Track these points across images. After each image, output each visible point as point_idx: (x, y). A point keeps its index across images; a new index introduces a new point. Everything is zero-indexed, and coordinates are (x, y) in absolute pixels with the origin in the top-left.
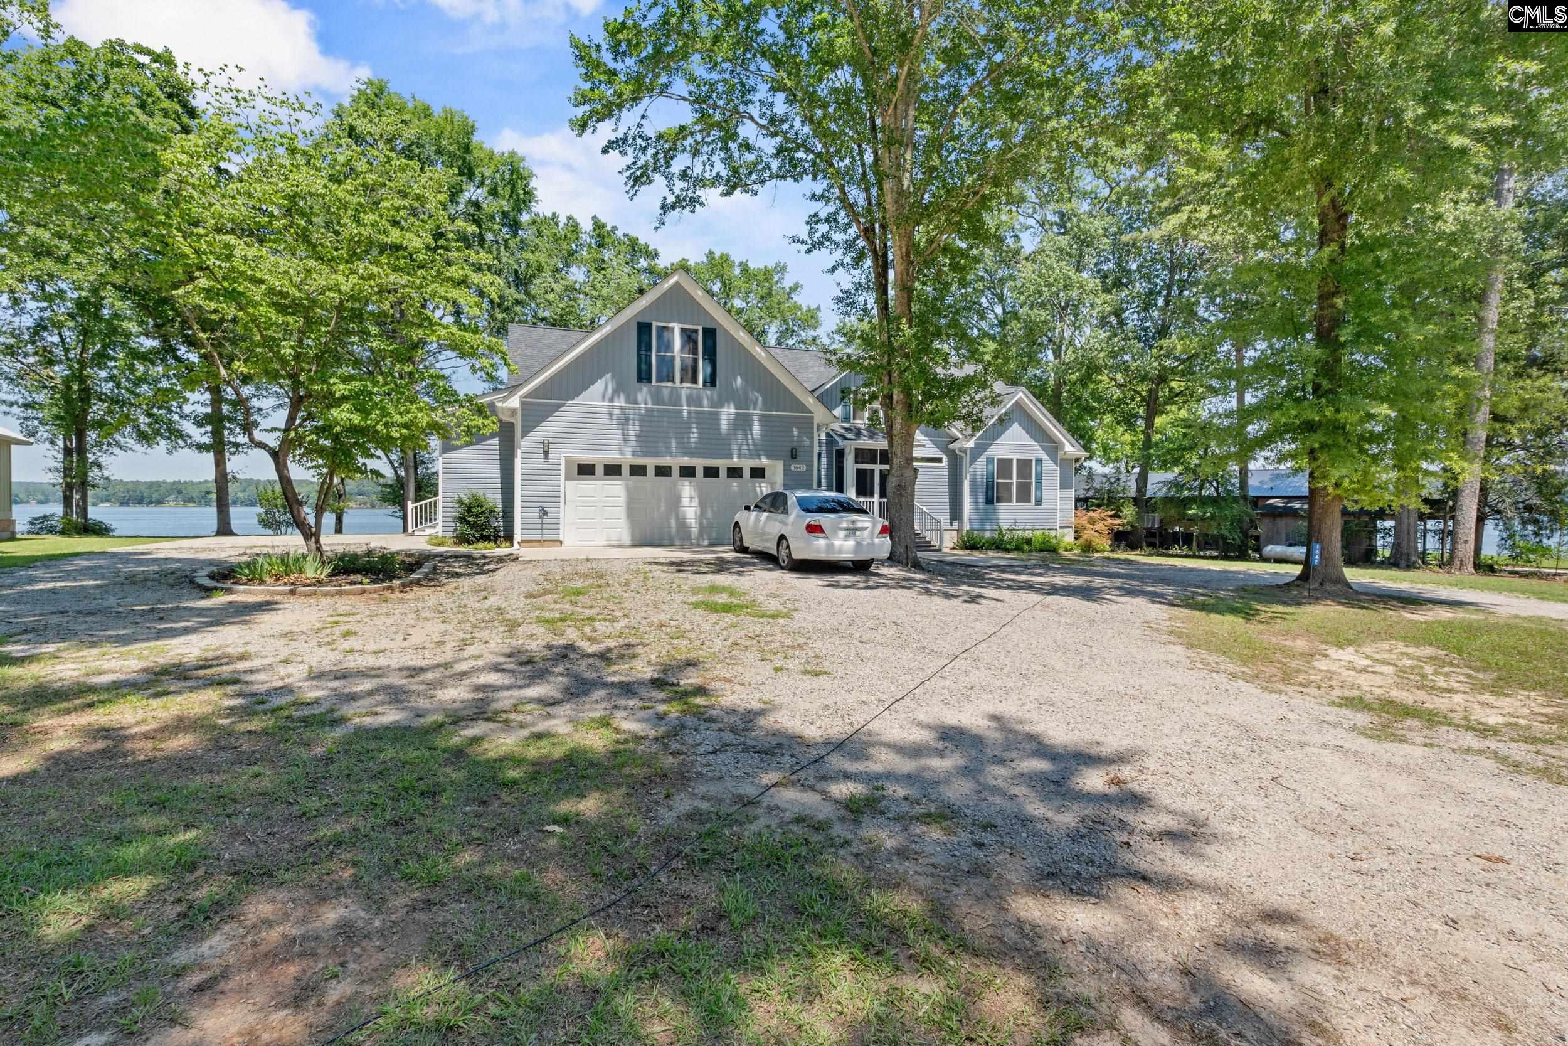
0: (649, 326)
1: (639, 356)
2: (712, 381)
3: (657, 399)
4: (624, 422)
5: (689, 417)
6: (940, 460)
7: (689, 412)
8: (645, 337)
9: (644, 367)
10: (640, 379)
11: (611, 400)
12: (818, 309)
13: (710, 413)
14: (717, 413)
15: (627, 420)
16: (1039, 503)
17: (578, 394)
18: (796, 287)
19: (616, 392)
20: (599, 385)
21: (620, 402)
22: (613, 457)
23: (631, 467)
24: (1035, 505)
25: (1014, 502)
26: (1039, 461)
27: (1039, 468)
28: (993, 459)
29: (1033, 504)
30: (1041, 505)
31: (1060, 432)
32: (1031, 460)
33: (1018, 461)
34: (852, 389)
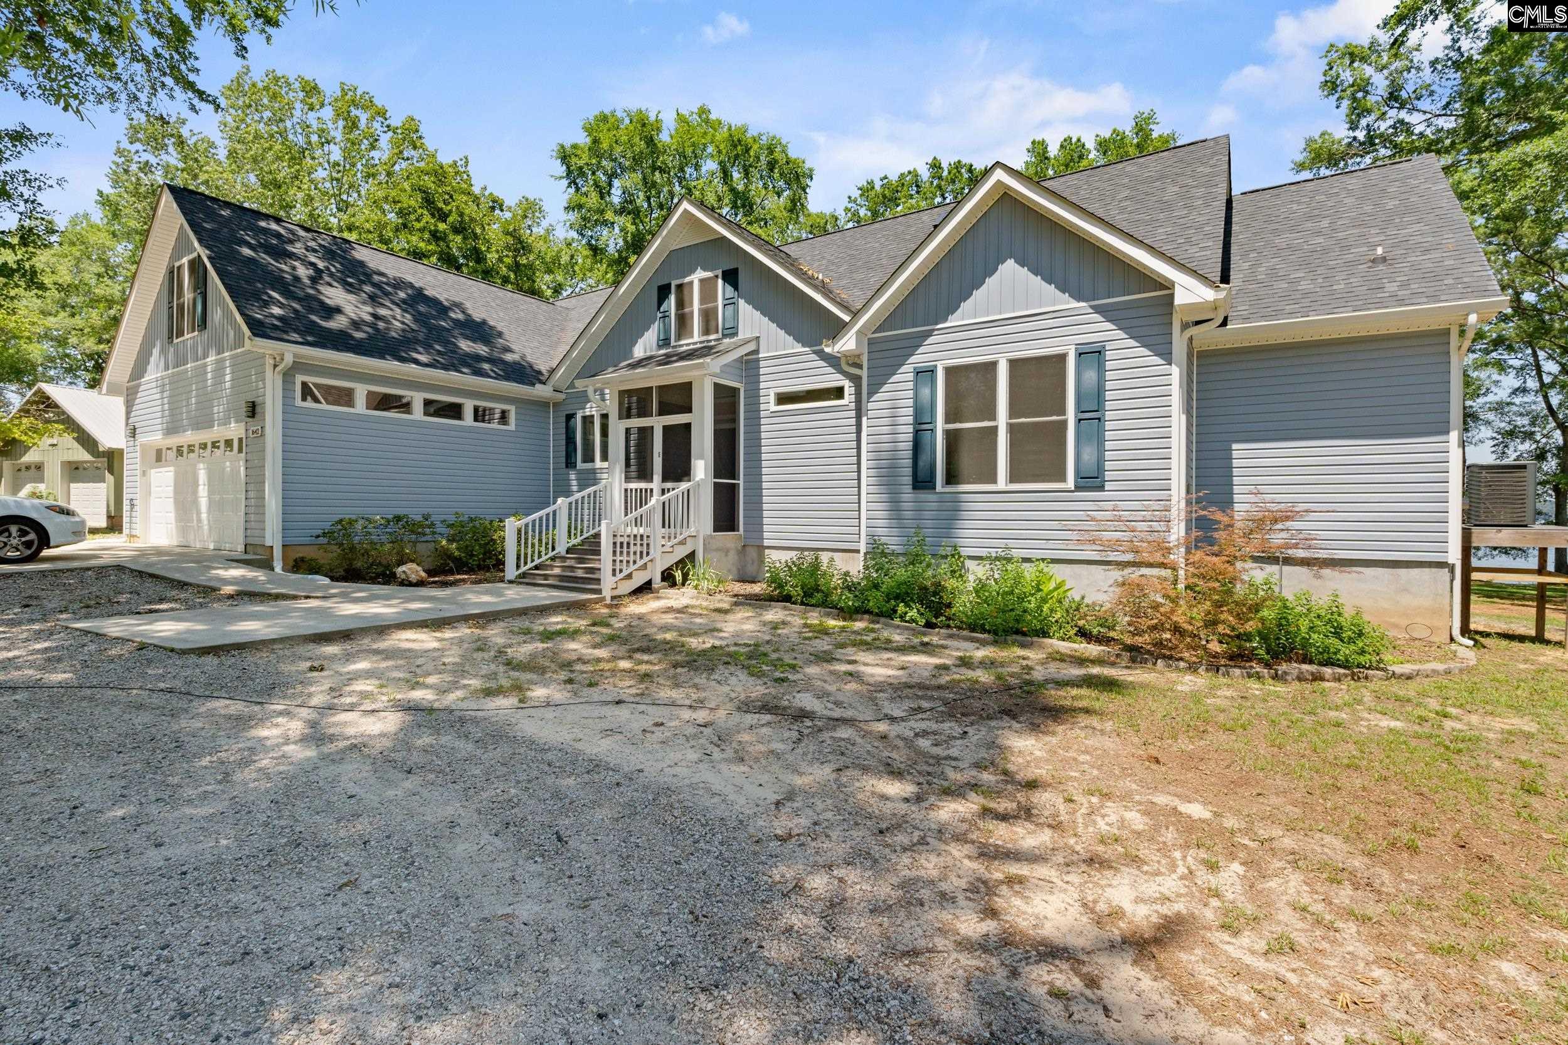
8: (171, 285)
16: (1091, 479)
24: (1078, 488)
25: (1002, 483)
26: (1093, 355)
27: (1091, 376)
28: (932, 371)
29: (1070, 483)
30: (1101, 488)
31: (1151, 249)
32: (1062, 358)
33: (1014, 364)
34: (674, 283)
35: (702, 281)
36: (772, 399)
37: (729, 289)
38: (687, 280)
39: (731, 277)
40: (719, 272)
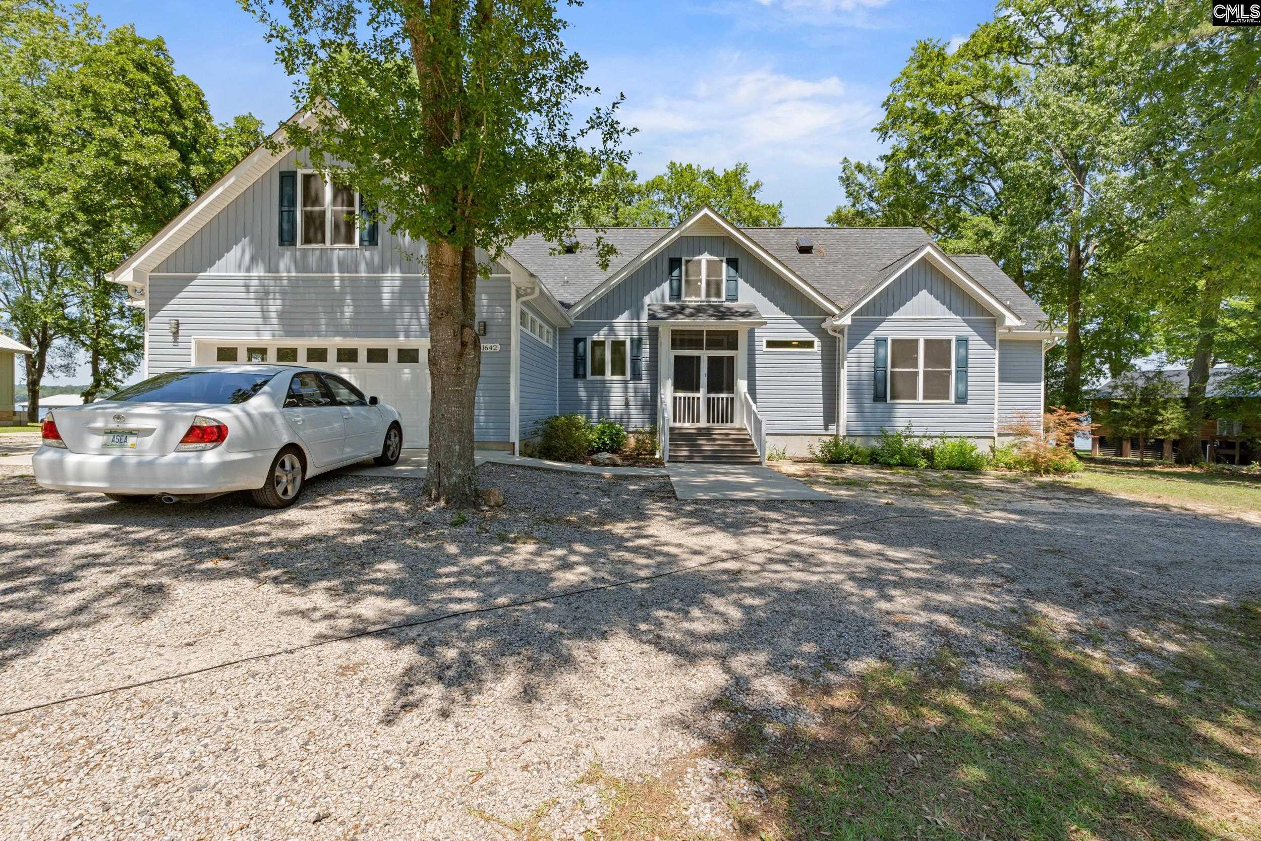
0: (293, 175)
1: (281, 212)
2: (372, 238)
3: (302, 266)
4: (264, 295)
5: (342, 286)
6: (810, 344)
7: (342, 279)
8: (287, 189)
9: (286, 226)
10: (282, 242)
11: (248, 270)
12: (780, 205)
13: (369, 279)
14: (380, 279)
15: (267, 293)
16: (962, 399)
17: (211, 264)
18: (757, 186)
19: (253, 259)
20: (236, 252)
21: (259, 272)
22: (251, 339)
23: (279, 350)
24: (956, 403)
25: (920, 399)
26: (963, 342)
27: (962, 351)
28: (886, 340)
29: (953, 401)
30: (965, 403)
31: (996, 299)
32: (949, 341)
33: (928, 342)
34: (684, 259)
35: (708, 262)
36: (764, 344)
37: (732, 272)
38: (696, 258)
39: (733, 263)
40: (724, 258)
